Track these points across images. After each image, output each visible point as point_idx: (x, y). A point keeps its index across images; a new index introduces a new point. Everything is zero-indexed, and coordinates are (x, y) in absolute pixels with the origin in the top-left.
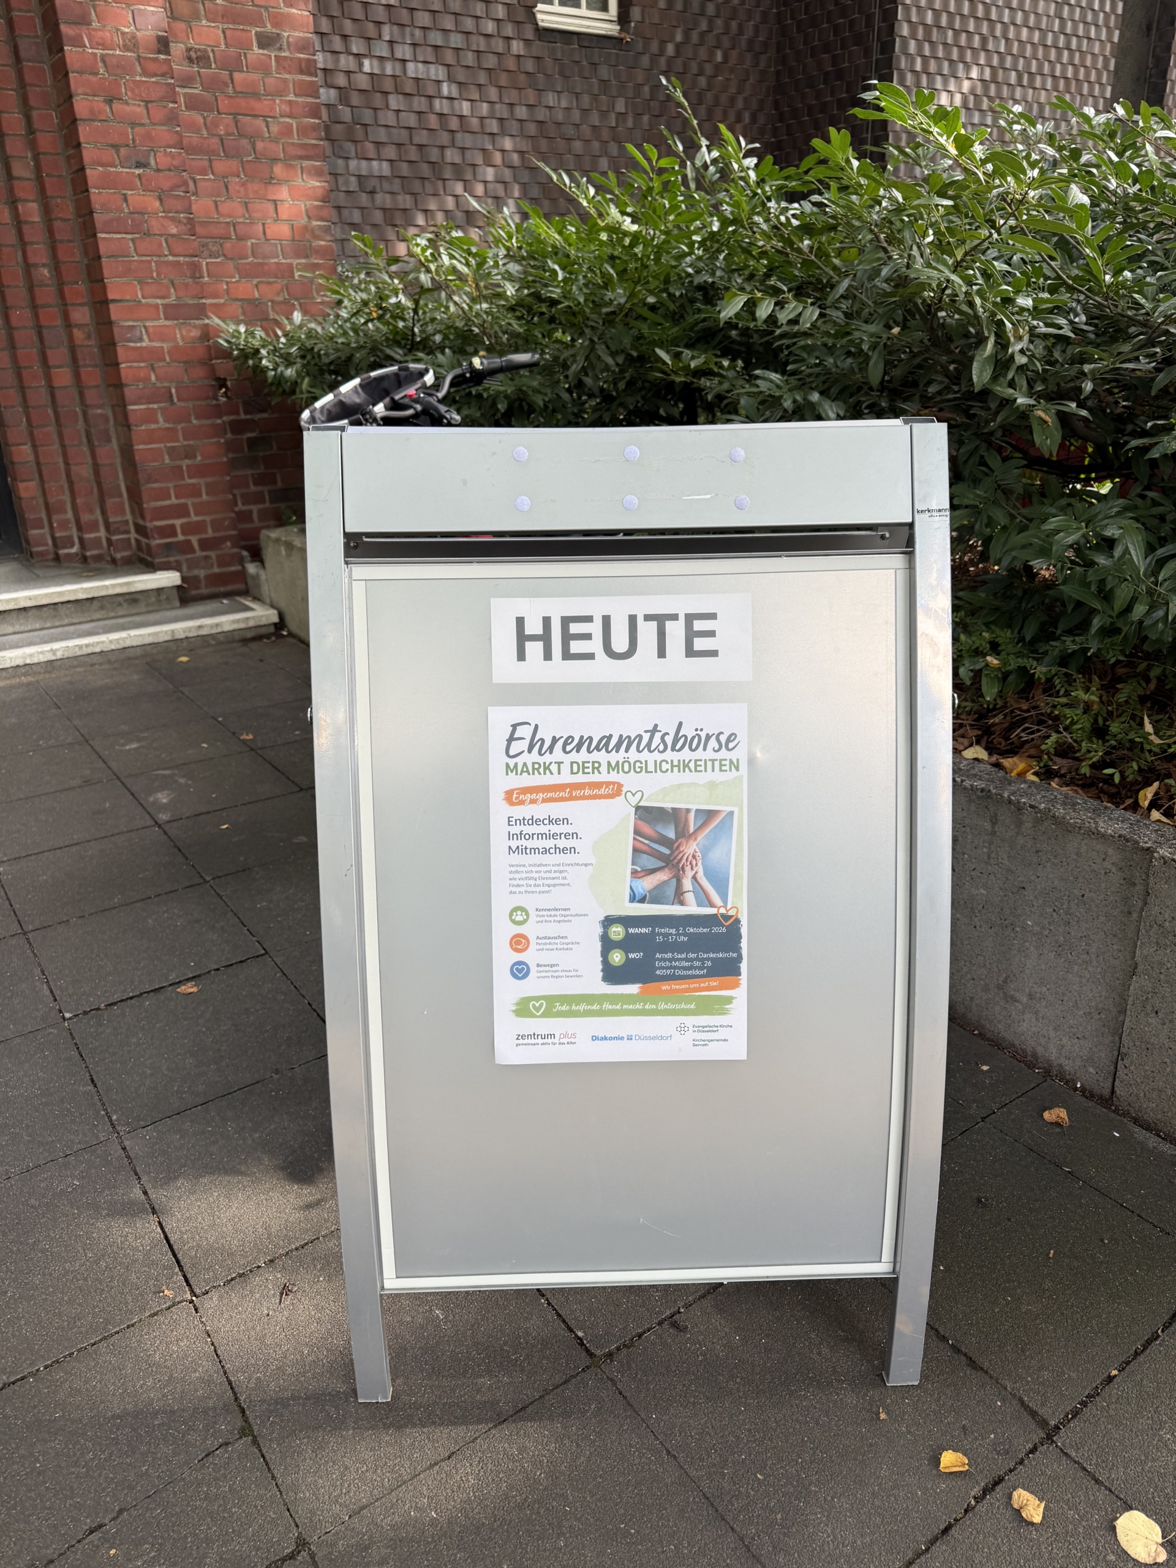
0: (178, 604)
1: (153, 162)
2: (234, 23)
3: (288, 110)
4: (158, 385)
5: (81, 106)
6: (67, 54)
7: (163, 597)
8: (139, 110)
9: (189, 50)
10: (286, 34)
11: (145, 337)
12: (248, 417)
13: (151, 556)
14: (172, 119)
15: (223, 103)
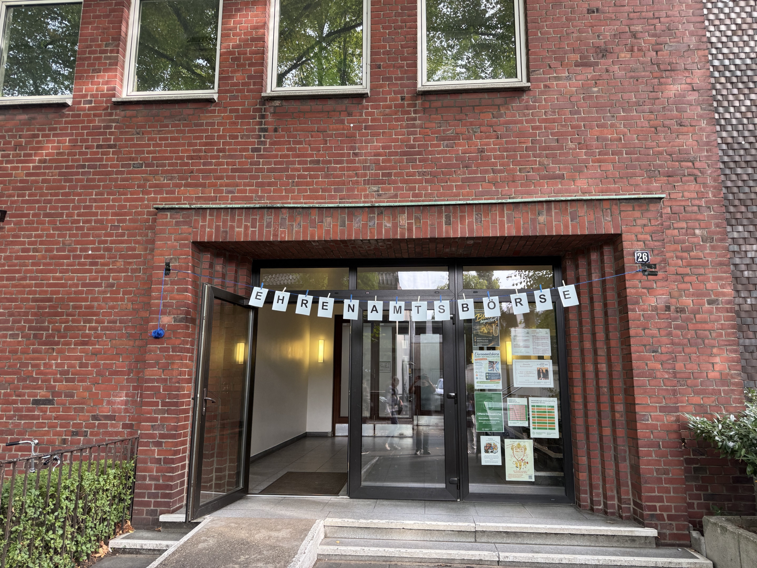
0: (655, 547)
1: (660, 351)
2: (697, 297)
3: (721, 327)
4: (654, 440)
5: (632, 332)
6: (629, 315)
7: (648, 541)
8: (655, 332)
9: (677, 308)
10: (720, 299)
11: (650, 419)
12: (695, 457)
13: (643, 519)
14: (670, 334)
15: (691, 326)
